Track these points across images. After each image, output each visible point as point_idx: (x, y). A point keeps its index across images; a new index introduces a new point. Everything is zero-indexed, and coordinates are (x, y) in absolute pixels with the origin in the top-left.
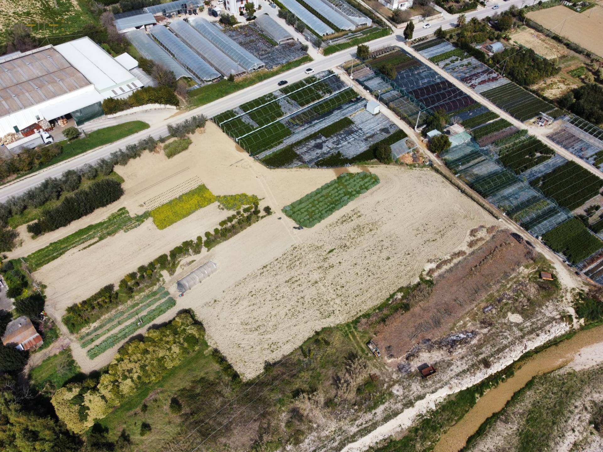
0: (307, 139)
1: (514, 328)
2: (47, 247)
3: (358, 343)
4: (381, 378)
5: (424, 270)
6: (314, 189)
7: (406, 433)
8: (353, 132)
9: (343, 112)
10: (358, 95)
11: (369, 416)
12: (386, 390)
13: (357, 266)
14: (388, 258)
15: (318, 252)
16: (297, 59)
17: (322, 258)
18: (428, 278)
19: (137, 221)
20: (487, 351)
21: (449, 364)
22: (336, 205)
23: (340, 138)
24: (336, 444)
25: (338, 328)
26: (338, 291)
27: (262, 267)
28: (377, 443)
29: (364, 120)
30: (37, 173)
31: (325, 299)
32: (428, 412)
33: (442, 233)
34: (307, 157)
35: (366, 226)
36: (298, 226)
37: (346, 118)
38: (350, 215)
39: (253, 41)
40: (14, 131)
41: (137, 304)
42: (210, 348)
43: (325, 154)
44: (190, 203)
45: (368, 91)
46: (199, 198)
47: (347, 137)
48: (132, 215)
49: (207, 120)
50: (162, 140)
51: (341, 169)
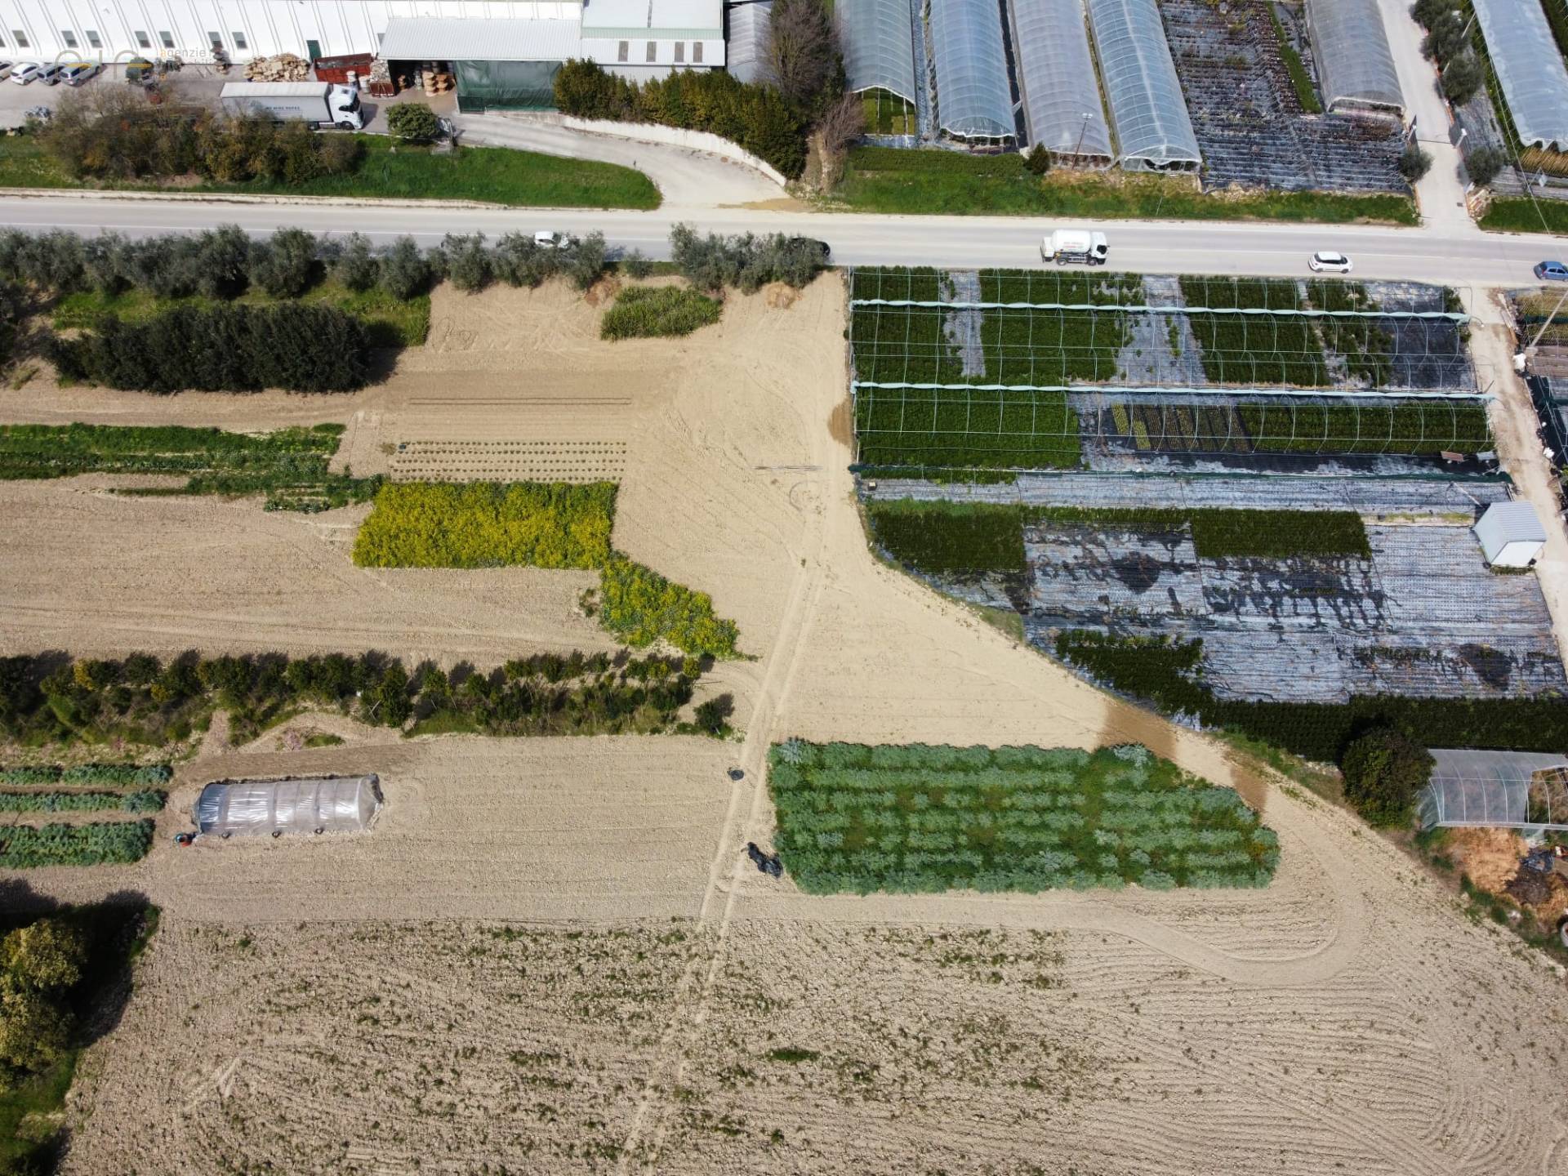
0: (1116, 520)
2: (61, 430)
6: (963, 738)
8: (1330, 589)
9: (1363, 485)
10: (1490, 447)
15: (742, 1021)
16: (1351, 192)
17: (731, 1055)
19: (331, 491)
22: (989, 864)
23: (1256, 586)
27: (497, 925)
29: (1429, 565)
30: (257, 198)
34: (1047, 592)
35: (1034, 1047)
36: (769, 850)
37: (1354, 518)
38: (1008, 949)
39: (1240, 65)
40: (304, 54)
41: (57, 772)
42: (56, 1117)
43: (1135, 618)
44: (513, 527)
45: (1550, 453)
46: (549, 526)
47: (1287, 600)
48: (336, 466)
49: (830, 269)
50: (642, 268)
51: (1147, 724)
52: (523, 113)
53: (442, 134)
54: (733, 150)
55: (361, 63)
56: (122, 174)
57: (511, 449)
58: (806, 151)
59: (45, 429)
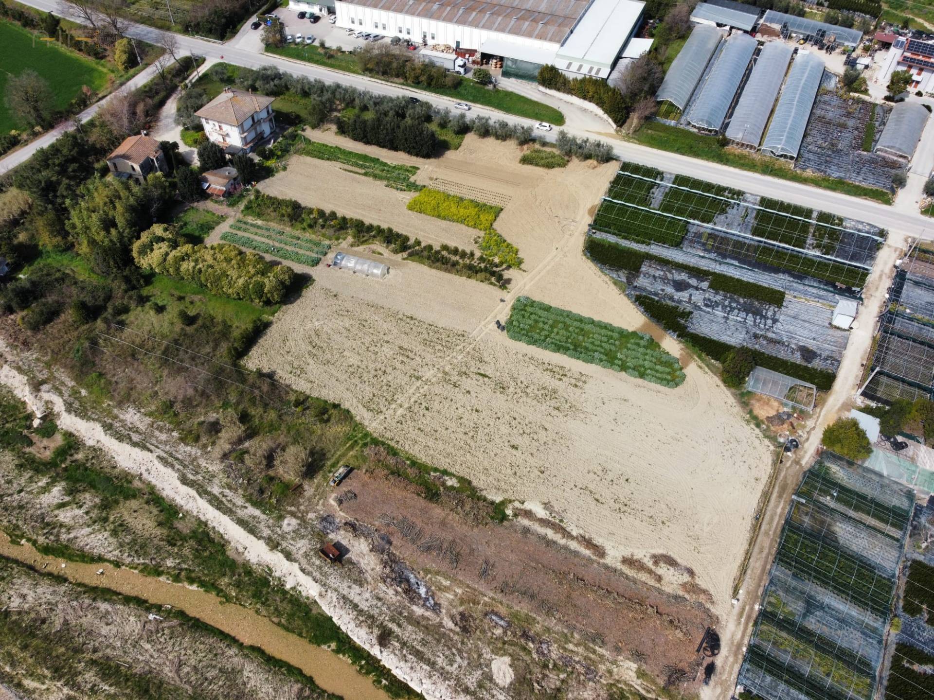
0: (684, 268)
1: (480, 672)
2: (332, 147)
3: (344, 455)
4: (301, 500)
5: (523, 503)
6: (585, 313)
7: (240, 560)
8: (757, 313)
9: (795, 285)
11: (240, 501)
12: (285, 510)
13: (475, 414)
14: (515, 447)
15: (472, 362)
16: (864, 185)
17: (464, 369)
18: (509, 512)
19: (408, 186)
20: (409, 633)
21: (360, 582)
22: (575, 350)
23: (727, 303)
24: (191, 477)
25: (357, 426)
26: (417, 405)
27: (409, 315)
28: (214, 528)
29: (804, 317)
30: (419, 91)
31: (395, 397)
32: (280, 579)
33: (623, 508)
34: (641, 281)
35: (563, 400)
36: (503, 323)
37: (782, 294)
38: (569, 374)
39: (844, 126)
40: (454, 46)
41: (299, 238)
42: (271, 318)
43: (671, 298)
44: (462, 210)
45: (887, 296)
46: (473, 213)
47: (736, 311)
48: (412, 179)
49: (616, 160)
50: (544, 144)
51: (656, 330)
52: (524, 81)
53: (491, 82)
54: (600, 111)
55: (472, 52)
56: (378, 73)
57: (472, 189)
58: (628, 117)
59: (327, 146)
